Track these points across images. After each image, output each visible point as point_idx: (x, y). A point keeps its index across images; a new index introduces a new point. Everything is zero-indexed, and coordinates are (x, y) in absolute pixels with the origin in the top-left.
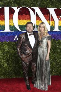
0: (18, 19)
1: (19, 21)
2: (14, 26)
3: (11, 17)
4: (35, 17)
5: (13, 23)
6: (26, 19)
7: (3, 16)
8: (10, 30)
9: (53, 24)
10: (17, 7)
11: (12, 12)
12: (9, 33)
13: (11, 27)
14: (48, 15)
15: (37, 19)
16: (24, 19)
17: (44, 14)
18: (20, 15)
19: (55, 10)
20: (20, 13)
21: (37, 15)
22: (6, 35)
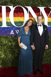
0: (14, 16)
1: (14, 18)
2: (10, 22)
3: (8, 15)
4: (28, 14)
5: (9, 20)
6: (20, 17)
7: (1, 13)
8: (7, 25)
9: (43, 21)
10: (12, 6)
11: (8, 10)
12: (6, 28)
13: (8, 23)
14: (39, 13)
15: (30, 16)
16: (19, 17)
17: (35, 12)
18: (15, 13)
19: (44, 8)
20: (15, 11)
21: (30, 13)
22: (3, 30)
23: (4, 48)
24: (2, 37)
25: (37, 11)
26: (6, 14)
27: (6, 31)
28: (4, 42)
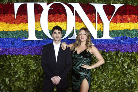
23: (32, 77)
24: (28, 58)
25: (90, 11)
26: (35, 16)
27: (35, 46)
28: (32, 66)
